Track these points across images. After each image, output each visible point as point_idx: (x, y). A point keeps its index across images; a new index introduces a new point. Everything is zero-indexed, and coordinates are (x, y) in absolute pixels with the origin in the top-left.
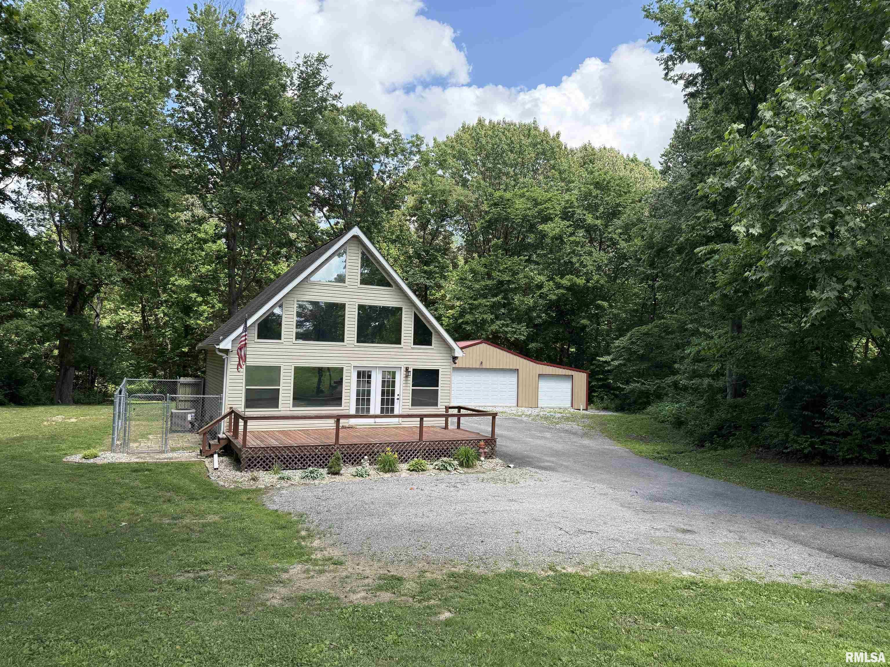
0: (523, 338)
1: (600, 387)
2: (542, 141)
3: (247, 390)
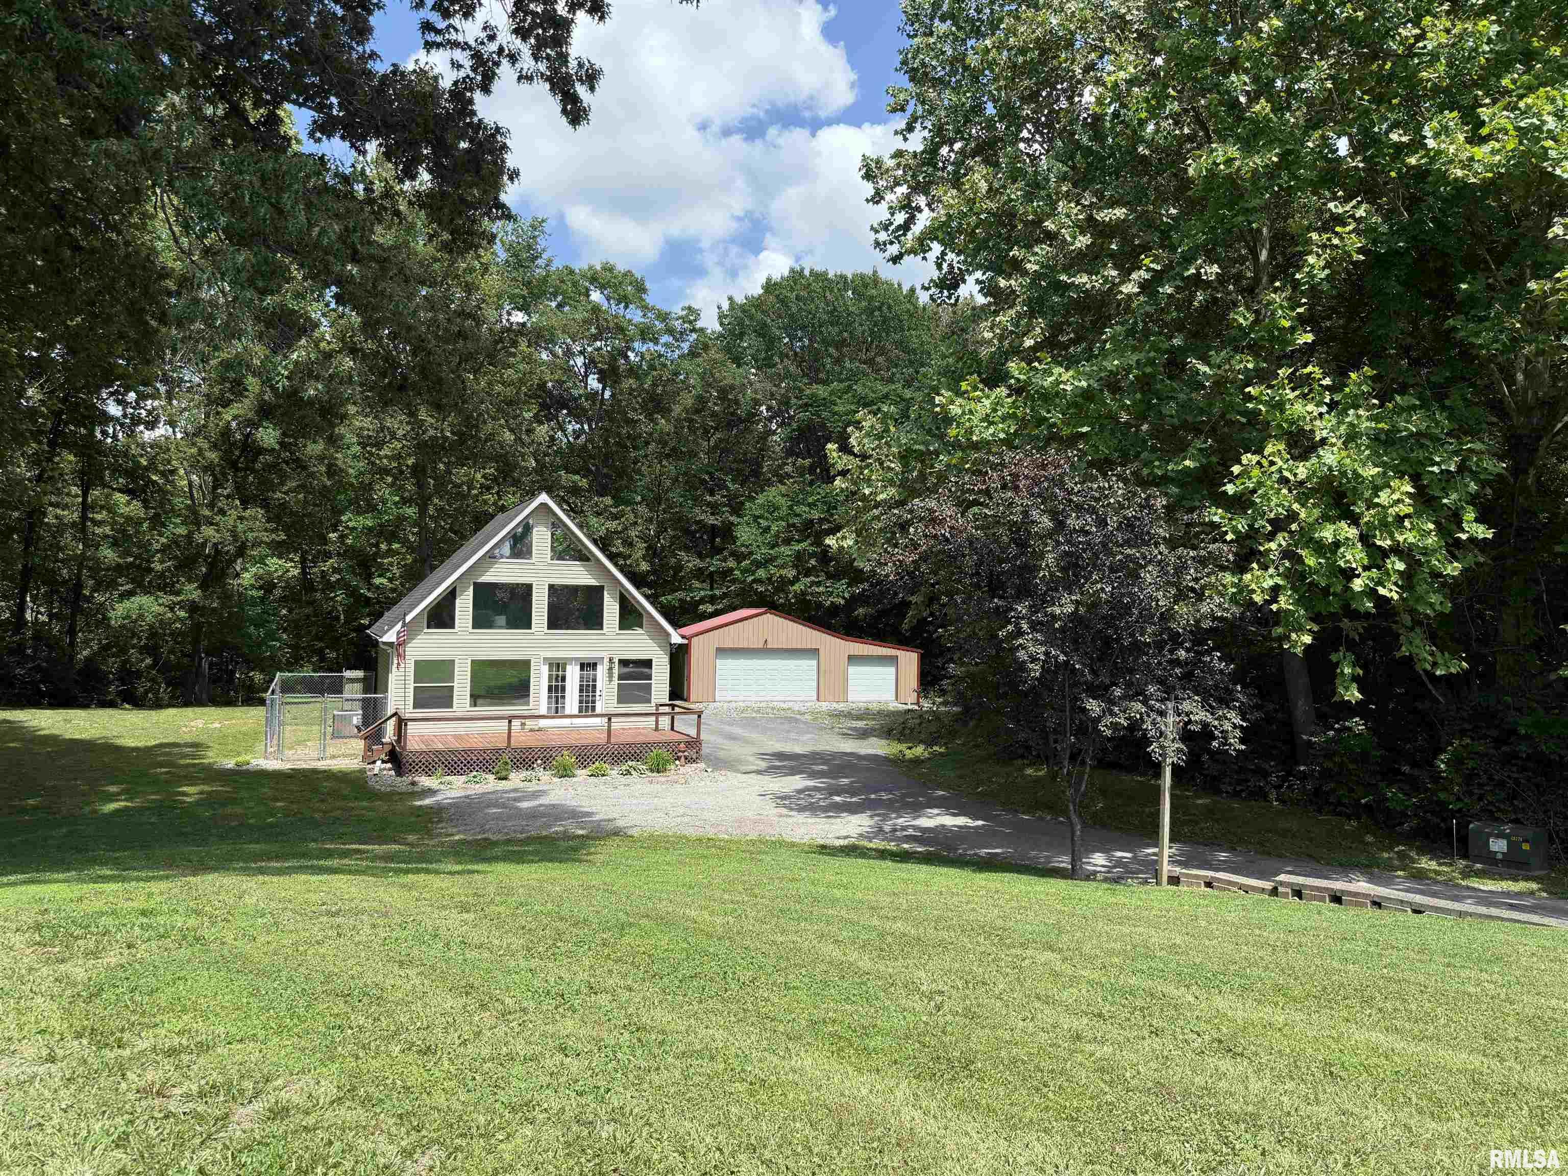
3: (416, 688)
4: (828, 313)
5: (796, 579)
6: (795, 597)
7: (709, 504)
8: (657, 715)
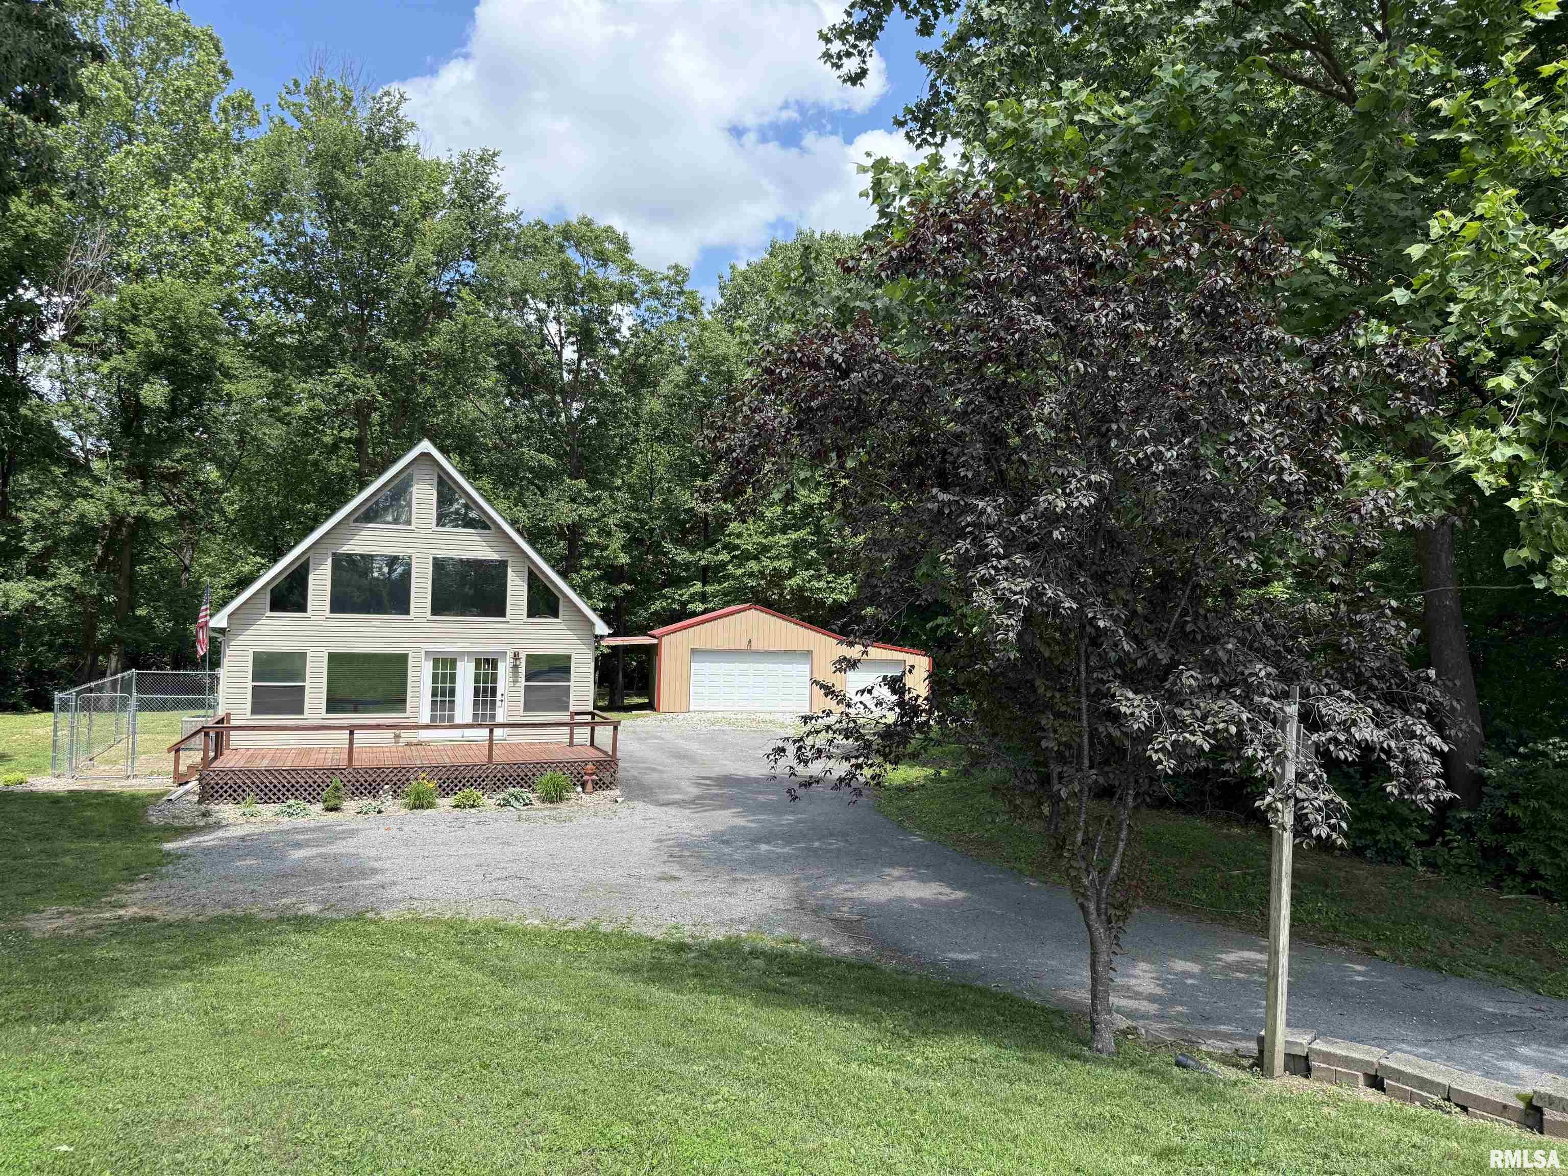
0: (845, 599)
3: (254, 687)
6: (792, 592)
8: (572, 725)
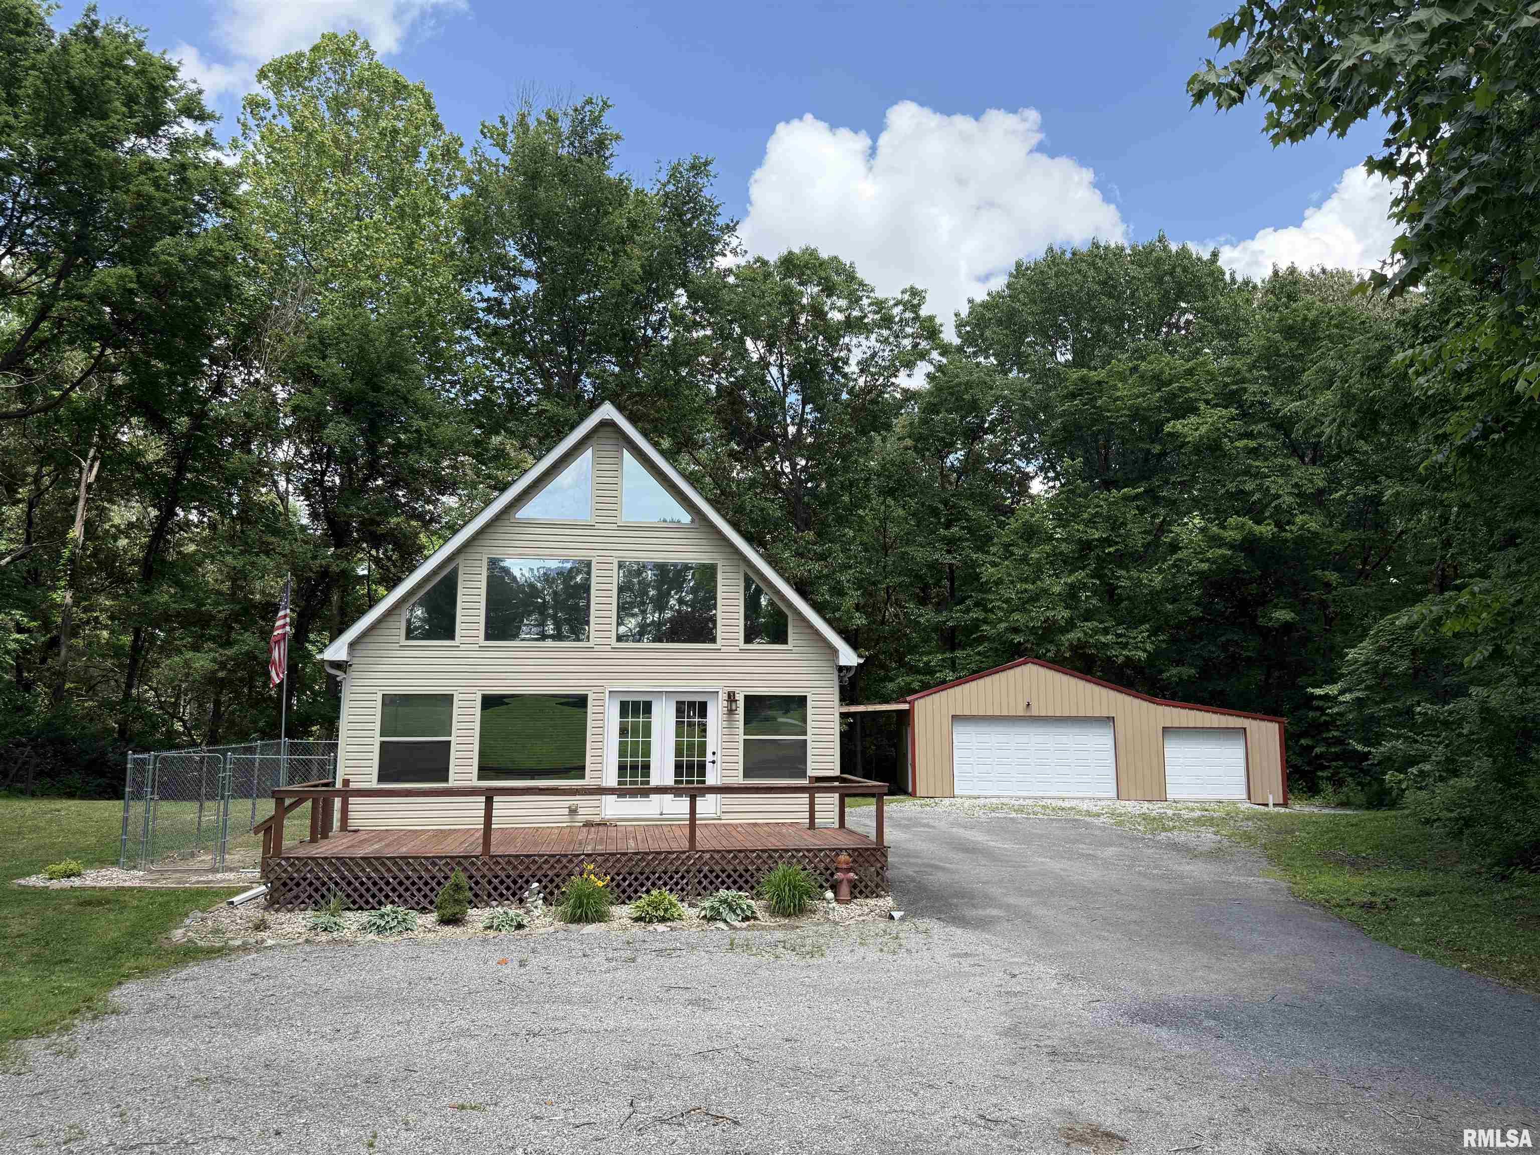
0: (1143, 655)
1: (1336, 757)
2: (1174, 268)
3: (383, 744)
4: (1099, 283)
5: (1070, 625)
7: (943, 539)
